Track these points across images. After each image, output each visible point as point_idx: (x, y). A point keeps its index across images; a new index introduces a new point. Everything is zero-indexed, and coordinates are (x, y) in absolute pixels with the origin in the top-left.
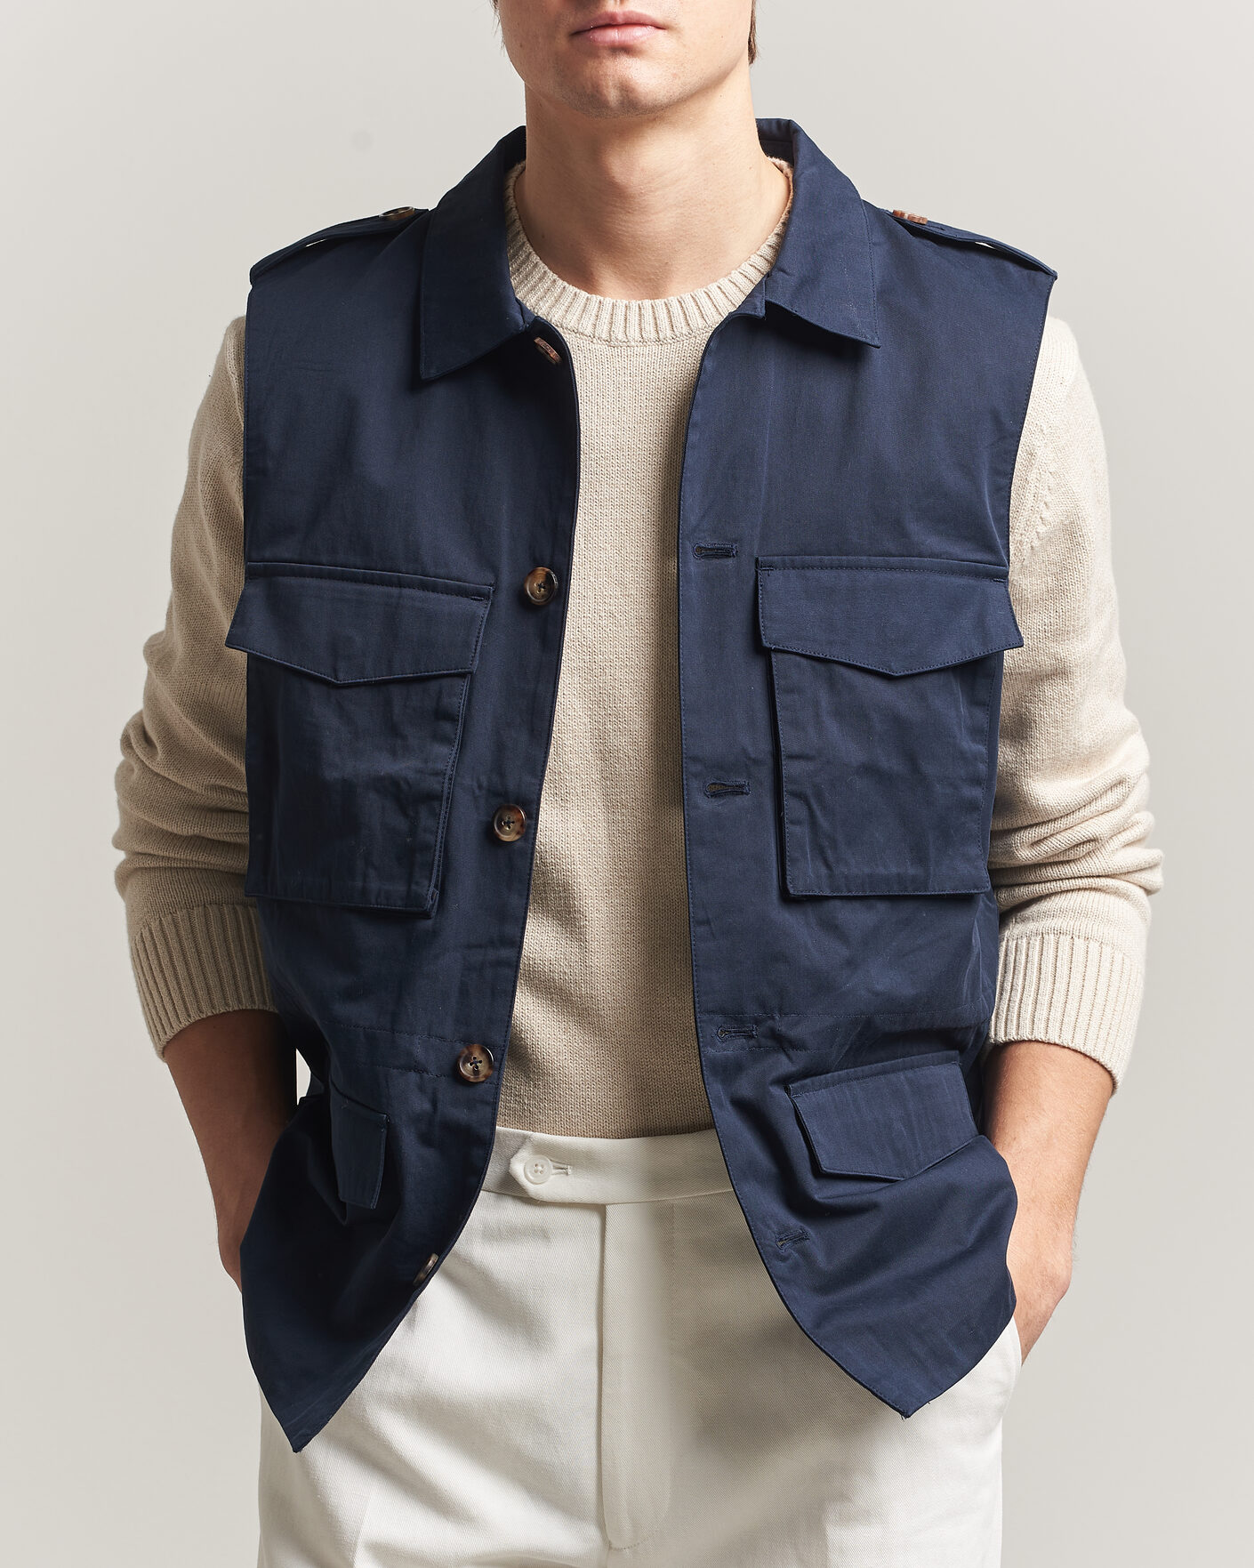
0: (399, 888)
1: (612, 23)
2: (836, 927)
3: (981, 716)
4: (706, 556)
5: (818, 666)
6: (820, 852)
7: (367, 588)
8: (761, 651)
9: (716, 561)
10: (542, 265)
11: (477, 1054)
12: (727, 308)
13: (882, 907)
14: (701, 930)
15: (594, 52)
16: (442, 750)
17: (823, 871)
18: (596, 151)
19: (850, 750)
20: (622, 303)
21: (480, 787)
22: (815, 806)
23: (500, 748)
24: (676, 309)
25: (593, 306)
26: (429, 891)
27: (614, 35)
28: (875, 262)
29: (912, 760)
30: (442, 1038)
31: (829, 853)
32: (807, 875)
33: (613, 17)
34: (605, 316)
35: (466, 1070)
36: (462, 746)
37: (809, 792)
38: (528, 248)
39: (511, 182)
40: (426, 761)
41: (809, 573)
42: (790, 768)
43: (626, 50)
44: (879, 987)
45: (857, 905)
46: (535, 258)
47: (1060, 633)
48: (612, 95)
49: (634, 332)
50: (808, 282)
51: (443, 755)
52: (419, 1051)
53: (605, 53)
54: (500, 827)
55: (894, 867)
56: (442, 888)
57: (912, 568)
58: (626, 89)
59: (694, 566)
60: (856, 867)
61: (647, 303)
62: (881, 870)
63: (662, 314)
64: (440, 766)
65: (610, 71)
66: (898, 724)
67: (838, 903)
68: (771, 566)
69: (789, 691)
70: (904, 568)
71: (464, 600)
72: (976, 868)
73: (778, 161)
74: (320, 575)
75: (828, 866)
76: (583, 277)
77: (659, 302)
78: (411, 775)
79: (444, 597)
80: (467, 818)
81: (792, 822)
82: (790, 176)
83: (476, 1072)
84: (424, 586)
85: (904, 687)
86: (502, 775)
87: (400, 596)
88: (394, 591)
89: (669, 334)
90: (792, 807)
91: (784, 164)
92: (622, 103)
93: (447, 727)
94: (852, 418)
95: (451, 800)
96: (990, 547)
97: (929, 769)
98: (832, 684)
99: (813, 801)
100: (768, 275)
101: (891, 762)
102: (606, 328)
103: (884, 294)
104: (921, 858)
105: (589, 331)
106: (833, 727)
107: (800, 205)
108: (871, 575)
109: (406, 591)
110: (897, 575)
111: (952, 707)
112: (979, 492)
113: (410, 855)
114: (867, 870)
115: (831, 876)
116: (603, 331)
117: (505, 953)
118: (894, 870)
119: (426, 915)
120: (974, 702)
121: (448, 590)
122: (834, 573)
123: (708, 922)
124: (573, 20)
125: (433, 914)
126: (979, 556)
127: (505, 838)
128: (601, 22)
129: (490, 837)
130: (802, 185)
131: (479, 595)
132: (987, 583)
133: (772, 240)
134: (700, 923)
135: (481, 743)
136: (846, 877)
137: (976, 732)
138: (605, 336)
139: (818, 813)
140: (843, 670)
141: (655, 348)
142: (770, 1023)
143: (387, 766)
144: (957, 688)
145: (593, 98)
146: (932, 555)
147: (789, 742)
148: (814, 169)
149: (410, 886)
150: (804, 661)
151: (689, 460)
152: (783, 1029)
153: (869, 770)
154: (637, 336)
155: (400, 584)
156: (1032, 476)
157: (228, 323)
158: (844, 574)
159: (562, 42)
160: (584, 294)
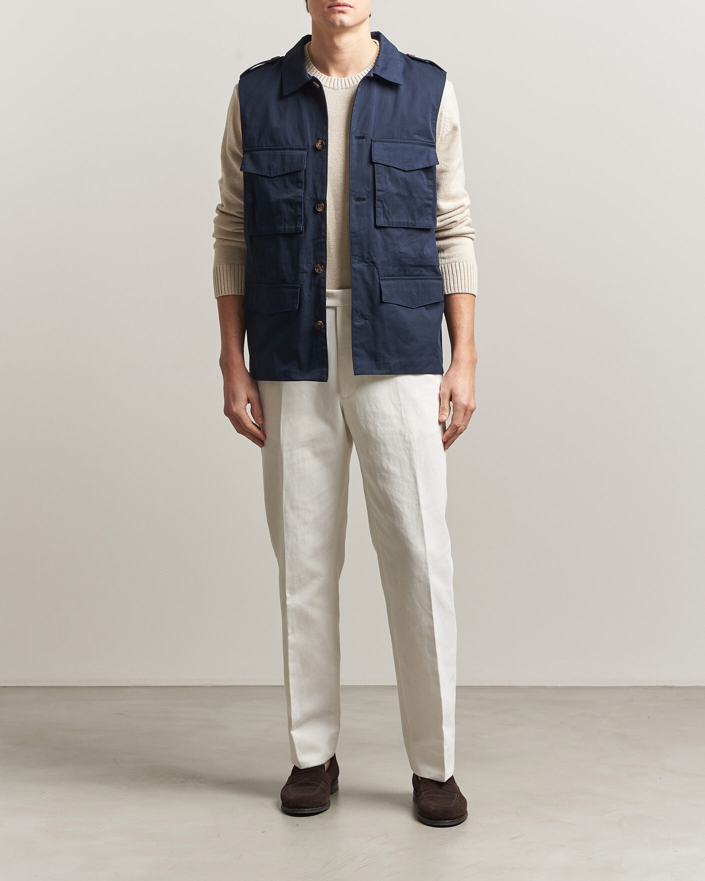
0: (294, 227)
1: (339, 5)
2: (389, 235)
3: (431, 183)
4: (358, 139)
5: (386, 167)
6: (385, 215)
7: (276, 151)
8: (371, 162)
9: (361, 140)
10: (316, 69)
11: (319, 266)
12: (365, 75)
13: (403, 230)
14: (353, 234)
15: (334, 12)
16: (300, 190)
17: (386, 220)
18: (331, 37)
19: (393, 189)
20: (336, 79)
21: (311, 198)
22: (384, 204)
23: (315, 188)
24: (350, 79)
25: (329, 80)
26: (301, 227)
27: (340, 8)
28: (401, 65)
29: (410, 192)
30: (311, 264)
31: (388, 216)
32: (381, 221)
33: (340, 3)
34: (332, 82)
35: (317, 270)
36: (305, 189)
37: (383, 200)
38: (312, 65)
39: (306, 48)
40: (296, 194)
41: (384, 143)
42: (378, 193)
43: (342, 12)
44: (402, 251)
45: (396, 229)
46: (314, 67)
47: (448, 160)
48: (338, 24)
49: (340, 86)
50: (384, 69)
51: (300, 192)
52: (305, 268)
53: (337, 12)
54: (318, 208)
55: (405, 220)
56: (305, 226)
57: (411, 143)
58: (341, 22)
59: (355, 141)
60: (394, 219)
61: (343, 79)
62: (402, 221)
63: (347, 81)
64: (300, 195)
65: (338, 17)
66: (407, 183)
67: (390, 229)
68: (375, 141)
69: (378, 174)
70: (408, 143)
71: (300, 151)
72: (430, 222)
73: (375, 40)
74: (264, 150)
75: (387, 219)
76: (326, 71)
77: (346, 78)
78: (293, 198)
79: (295, 151)
80: (309, 206)
81: (378, 207)
82: (378, 45)
83: (319, 271)
84: (290, 149)
85: (408, 173)
86: (316, 194)
87: (284, 152)
88: (283, 151)
89: (349, 86)
90: (377, 202)
91: (377, 42)
92: (340, 25)
93: (300, 184)
94: (396, 105)
95: (304, 203)
96: (431, 139)
97: (415, 195)
98: (389, 172)
99: (384, 202)
100: (374, 67)
101: (404, 192)
102: (332, 85)
103: (404, 72)
104: (413, 218)
105: (328, 86)
106: (389, 183)
107: (382, 50)
108: (401, 145)
109: (286, 151)
110: (407, 145)
111: (422, 179)
112: (428, 124)
113: (295, 218)
114: (398, 220)
115: (388, 221)
116: (332, 86)
117: (323, 240)
118: (406, 221)
119: (301, 233)
120: (429, 179)
121: (296, 149)
122: (391, 143)
123: (355, 233)
124: (329, 3)
125: (303, 232)
126: (428, 141)
127: (319, 210)
128: (336, 5)
129: (315, 212)
130: (382, 45)
131: (304, 149)
132: (430, 148)
133: (374, 61)
134: (352, 233)
135: (310, 188)
136: (392, 222)
137: (429, 186)
138: (332, 87)
139: (385, 205)
140: (393, 169)
141: (345, 90)
142: (372, 259)
143: (286, 196)
144: (423, 174)
145: (333, 24)
146: (416, 140)
147: (378, 187)
148: (385, 42)
149: (296, 226)
150: (383, 166)
151: (353, 114)
152: (375, 261)
153: (399, 195)
154: (341, 87)
155: (284, 149)
156: (443, 120)
157: (235, 86)
158: (393, 144)
159: (326, 9)
160: (327, 76)
